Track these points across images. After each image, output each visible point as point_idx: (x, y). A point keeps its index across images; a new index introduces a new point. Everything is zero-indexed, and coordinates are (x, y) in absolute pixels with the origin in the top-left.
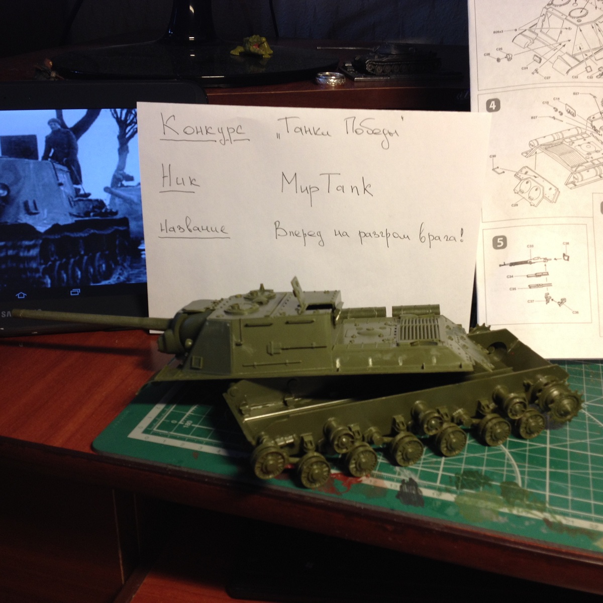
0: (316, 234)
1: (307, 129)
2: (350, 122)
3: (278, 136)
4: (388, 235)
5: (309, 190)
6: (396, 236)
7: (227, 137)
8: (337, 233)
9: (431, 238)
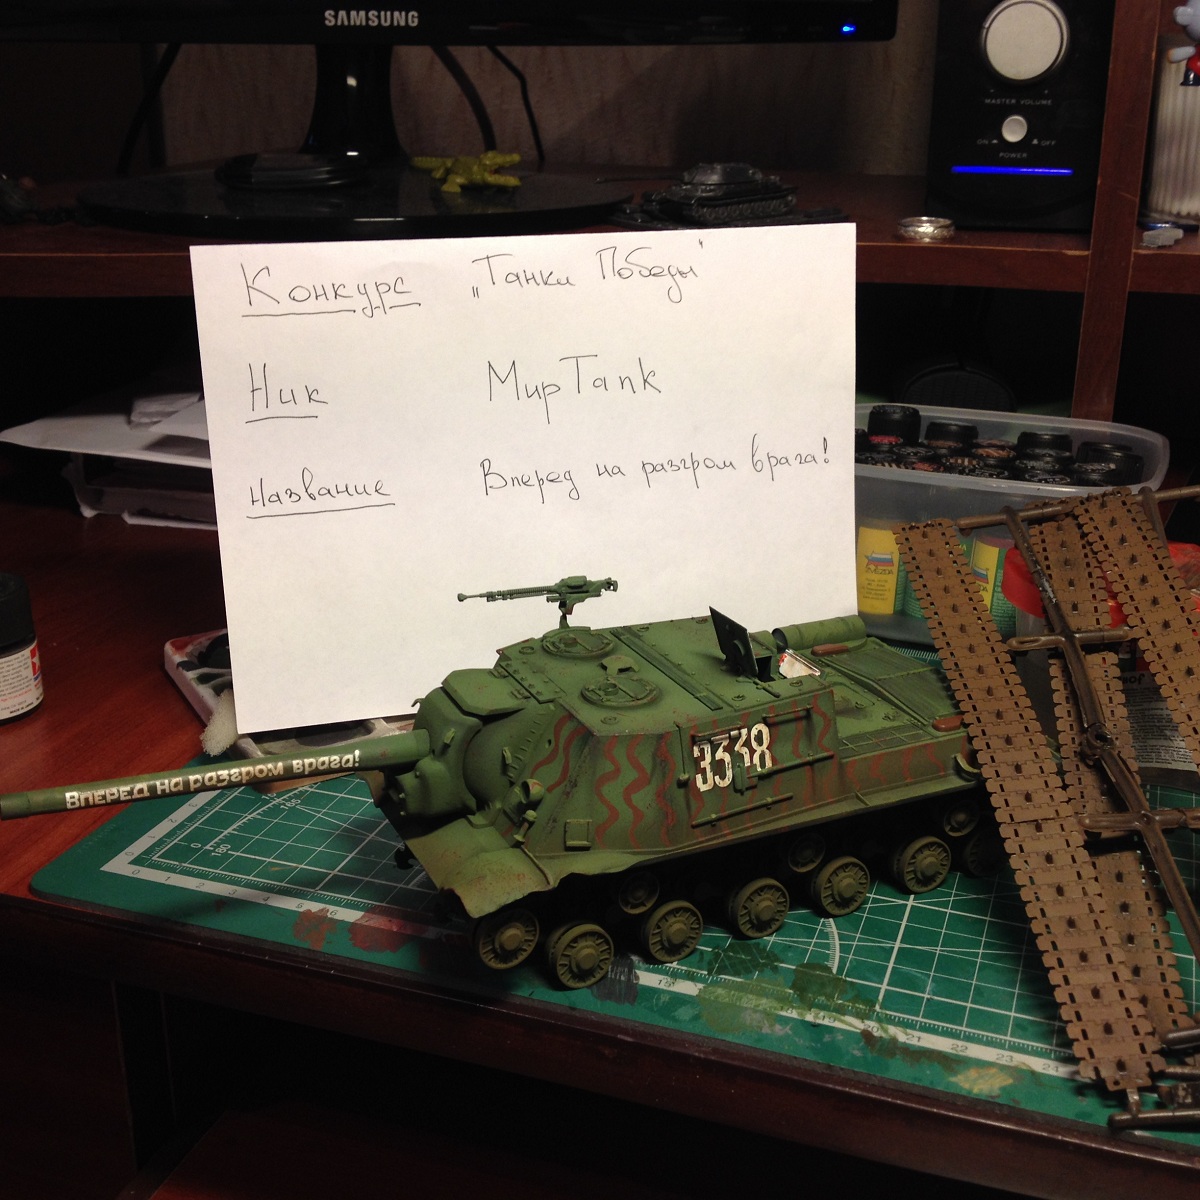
0: (562, 478)
1: (529, 276)
2: (607, 256)
3: (476, 292)
4: (695, 465)
5: (540, 391)
6: (710, 464)
7: (376, 302)
8: (602, 470)
9: (773, 461)
